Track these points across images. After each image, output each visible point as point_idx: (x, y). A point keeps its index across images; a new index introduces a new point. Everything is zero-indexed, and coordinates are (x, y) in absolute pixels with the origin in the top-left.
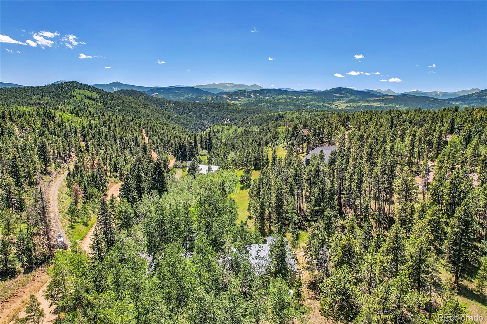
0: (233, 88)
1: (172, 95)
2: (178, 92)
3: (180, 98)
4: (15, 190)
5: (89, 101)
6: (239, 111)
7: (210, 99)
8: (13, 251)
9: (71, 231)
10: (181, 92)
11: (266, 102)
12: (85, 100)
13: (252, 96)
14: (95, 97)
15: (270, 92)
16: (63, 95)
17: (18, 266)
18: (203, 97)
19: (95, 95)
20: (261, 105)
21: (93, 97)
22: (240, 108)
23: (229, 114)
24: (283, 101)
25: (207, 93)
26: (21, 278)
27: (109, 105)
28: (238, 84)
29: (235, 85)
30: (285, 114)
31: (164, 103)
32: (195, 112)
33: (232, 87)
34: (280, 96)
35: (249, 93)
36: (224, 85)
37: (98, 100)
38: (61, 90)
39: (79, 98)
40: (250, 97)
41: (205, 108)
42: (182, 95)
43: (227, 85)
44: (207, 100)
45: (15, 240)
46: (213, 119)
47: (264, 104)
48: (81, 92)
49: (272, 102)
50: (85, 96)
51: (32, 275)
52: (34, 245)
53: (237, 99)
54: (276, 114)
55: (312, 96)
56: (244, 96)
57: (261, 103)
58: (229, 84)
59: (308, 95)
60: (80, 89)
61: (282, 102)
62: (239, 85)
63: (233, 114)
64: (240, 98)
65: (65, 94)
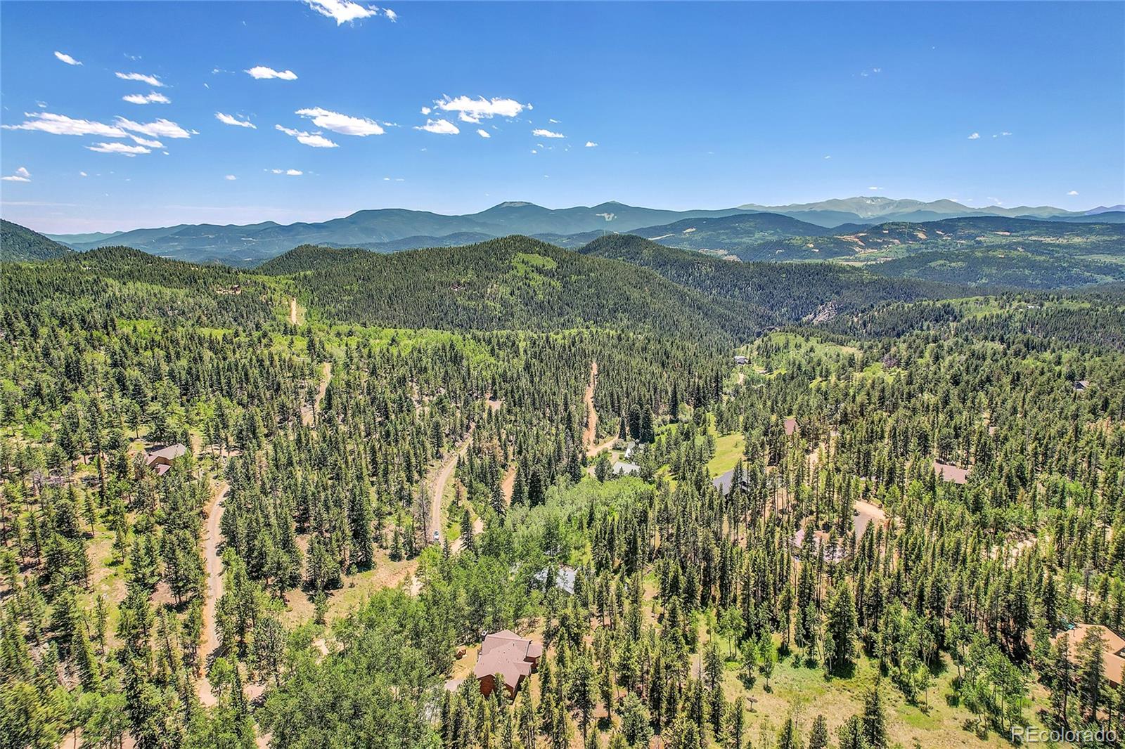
0: (884, 208)
1: (727, 234)
2: (741, 225)
3: (744, 240)
4: (406, 485)
5: (538, 277)
6: (861, 285)
7: (811, 246)
8: (402, 540)
9: (447, 530)
10: (748, 225)
11: (949, 257)
12: (531, 276)
13: (921, 236)
14: (550, 268)
15: (975, 226)
16: (496, 267)
17: (403, 552)
18: (795, 241)
19: (551, 264)
20: (933, 264)
21: (546, 268)
22: (867, 277)
23: (837, 293)
24: (1000, 254)
25: (808, 229)
26: (404, 562)
27: (571, 285)
28: (897, 198)
29: (891, 203)
30: (962, 304)
31: (693, 265)
32: (759, 286)
33: (880, 206)
34: (1002, 237)
35: (915, 229)
36: (859, 203)
37: (554, 275)
38: (495, 254)
39: (522, 269)
40: (915, 238)
41: (784, 276)
42: (749, 233)
43: (868, 202)
44: (804, 248)
45: (403, 532)
46: (798, 302)
47: (942, 262)
48: (527, 257)
49: (966, 257)
50: (532, 266)
51: (411, 561)
52: (415, 539)
53: (877, 246)
54: (938, 305)
55: (1103, 234)
56: (900, 236)
57: (934, 260)
58: (872, 199)
59: (1091, 232)
60: (525, 252)
61: (994, 257)
62: (900, 202)
63: (845, 292)
64: (888, 243)
65: (499, 263)
